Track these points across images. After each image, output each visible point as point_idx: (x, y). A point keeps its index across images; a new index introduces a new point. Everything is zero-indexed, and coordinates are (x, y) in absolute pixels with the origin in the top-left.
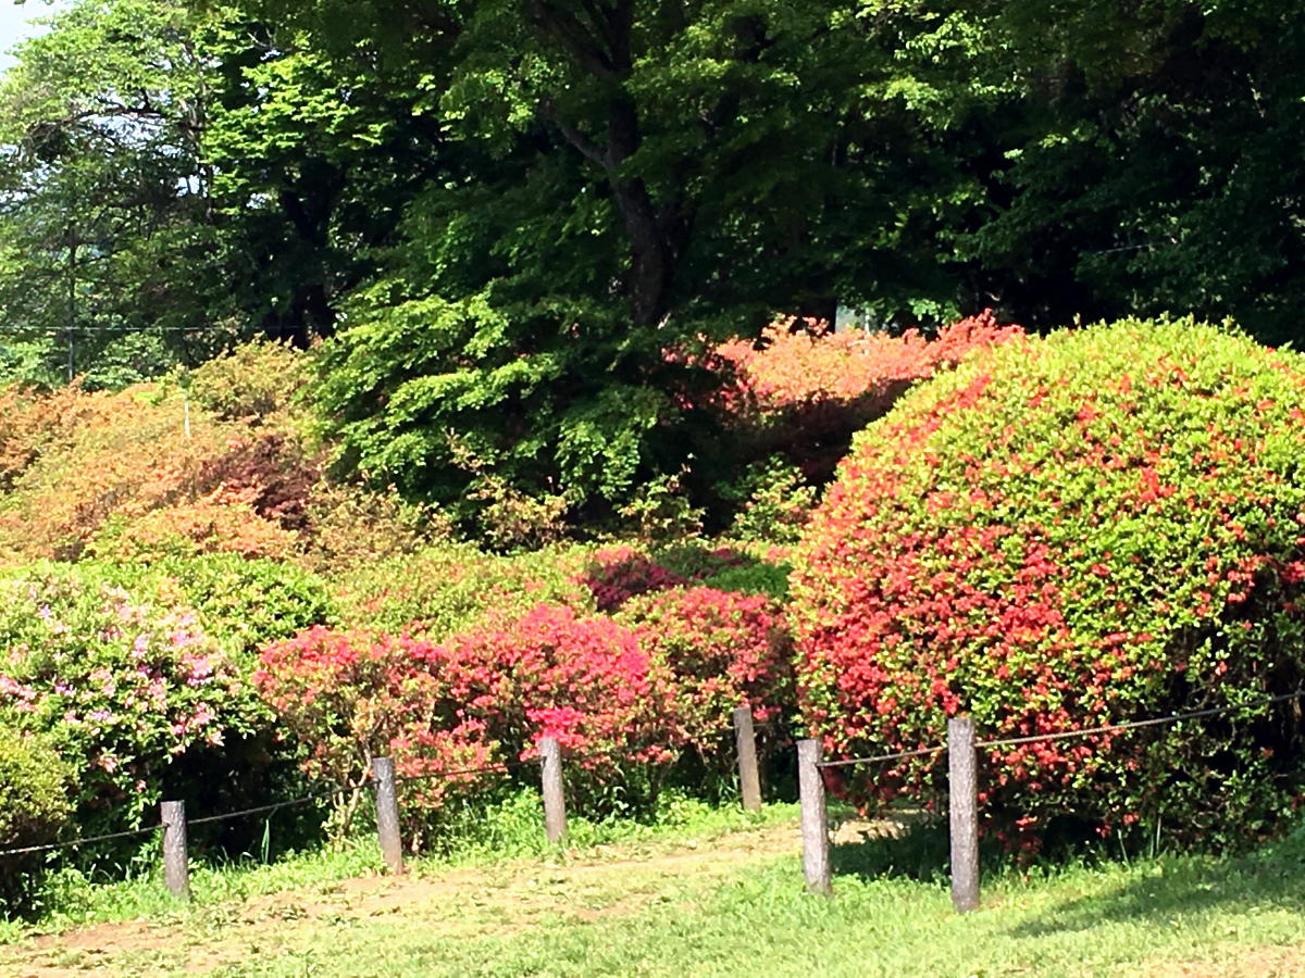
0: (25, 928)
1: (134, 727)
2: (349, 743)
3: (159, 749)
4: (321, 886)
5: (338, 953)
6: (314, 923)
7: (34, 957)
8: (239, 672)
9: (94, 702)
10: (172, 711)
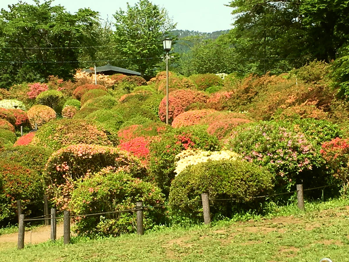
0: (261, 217)
1: (288, 164)
2: (346, 169)
3: (295, 170)
4: (340, 208)
5: (346, 226)
6: (339, 218)
7: (265, 225)
8: (316, 150)
9: (278, 158)
10: (298, 161)
